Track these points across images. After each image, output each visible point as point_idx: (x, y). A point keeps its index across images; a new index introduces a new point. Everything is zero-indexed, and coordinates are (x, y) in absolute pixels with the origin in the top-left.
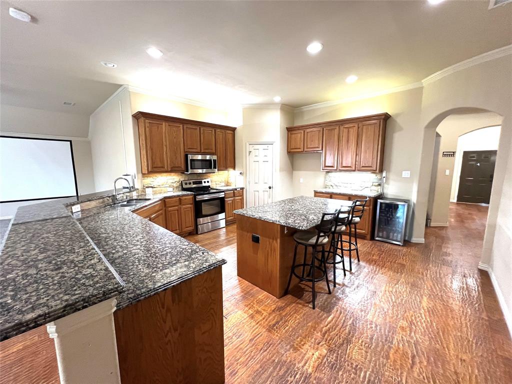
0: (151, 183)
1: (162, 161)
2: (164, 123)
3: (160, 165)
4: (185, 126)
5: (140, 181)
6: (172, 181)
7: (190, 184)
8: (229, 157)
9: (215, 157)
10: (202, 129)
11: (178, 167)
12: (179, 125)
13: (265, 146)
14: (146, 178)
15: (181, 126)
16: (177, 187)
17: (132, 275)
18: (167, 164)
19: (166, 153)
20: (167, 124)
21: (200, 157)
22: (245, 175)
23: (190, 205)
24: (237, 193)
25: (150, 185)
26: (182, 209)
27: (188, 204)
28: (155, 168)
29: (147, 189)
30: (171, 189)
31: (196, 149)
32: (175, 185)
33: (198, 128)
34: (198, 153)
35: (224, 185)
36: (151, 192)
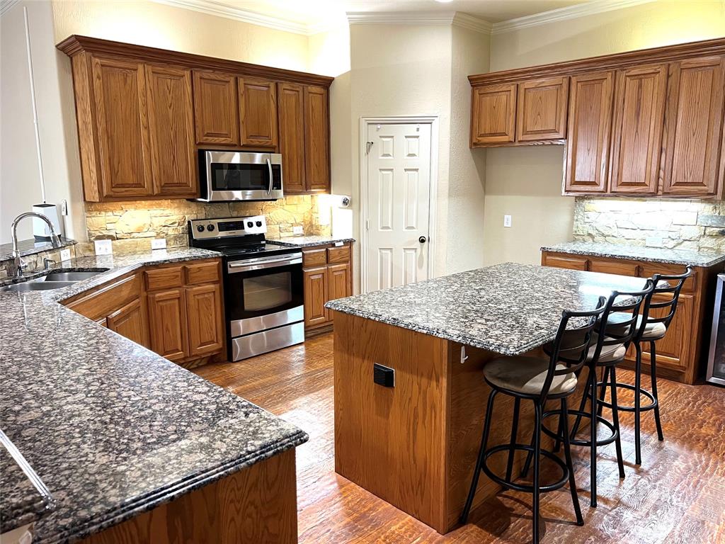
0: (109, 226)
1: (137, 168)
2: (140, 67)
3: (131, 179)
4: (197, 75)
5: (79, 220)
6: (162, 221)
7: (211, 228)
8: (315, 158)
9: (276, 159)
10: (241, 82)
11: (179, 185)
12: (181, 73)
13: (411, 130)
14: (94, 214)
15: (187, 73)
16: (176, 238)
17: (66, 469)
18: (151, 176)
19: (149, 149)
20: (149, 68)
21: (236, 158)
22: (355, 205)
23: (212, 286)
24: (337, 253)
25: (105, 233)
26: (191, 298)
27: (208, 283)
28: (118, 186)
29: (96, 242)
30: (162, 244)
31: (227, 136)
32: (171, 232)
33: (232, 80)
34: (233, 148)
35: (301, 232)
36: (110, 251)
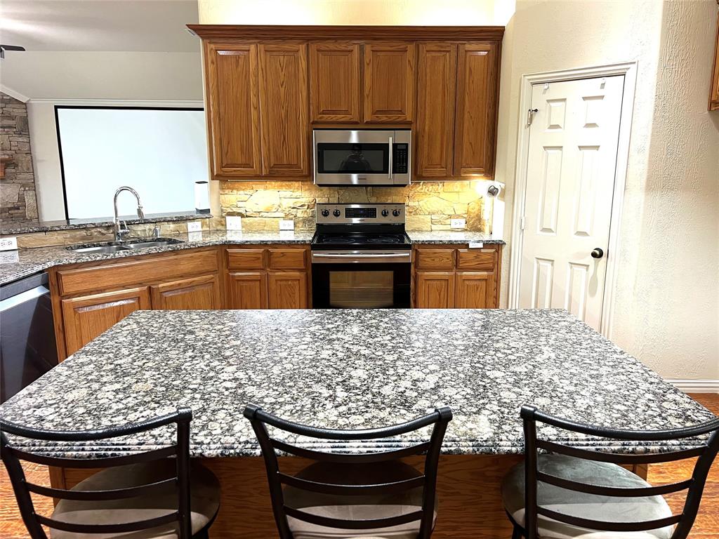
0: (240, 204)
1: (247, 151)
4: (314, 47)
5: (215, 197)
6: (291, 203)
7: (337, 214)
10: (368, 48)
11: (290, 166)
12: (295, 47)
13: (592, 87)
14: (227, 191)
15: (302, 47)
16: (305, 221)
18: (260, 156)
19: (258, 129)
20: (261, 47)
21: (354, 137)
22: (509, 197)
23: (298, 273)
24: (472, 256)
25: (235, 210)
26: (273, 281)
27: (294, 270)
28: (227, 166)
29: (229, 219)
30: (290, 224)
31: (346, 112)
32: (300, 214)
33: (356, 49)
34: (352, 125)
35: (463, 226)
36: (239, 227)
